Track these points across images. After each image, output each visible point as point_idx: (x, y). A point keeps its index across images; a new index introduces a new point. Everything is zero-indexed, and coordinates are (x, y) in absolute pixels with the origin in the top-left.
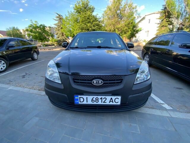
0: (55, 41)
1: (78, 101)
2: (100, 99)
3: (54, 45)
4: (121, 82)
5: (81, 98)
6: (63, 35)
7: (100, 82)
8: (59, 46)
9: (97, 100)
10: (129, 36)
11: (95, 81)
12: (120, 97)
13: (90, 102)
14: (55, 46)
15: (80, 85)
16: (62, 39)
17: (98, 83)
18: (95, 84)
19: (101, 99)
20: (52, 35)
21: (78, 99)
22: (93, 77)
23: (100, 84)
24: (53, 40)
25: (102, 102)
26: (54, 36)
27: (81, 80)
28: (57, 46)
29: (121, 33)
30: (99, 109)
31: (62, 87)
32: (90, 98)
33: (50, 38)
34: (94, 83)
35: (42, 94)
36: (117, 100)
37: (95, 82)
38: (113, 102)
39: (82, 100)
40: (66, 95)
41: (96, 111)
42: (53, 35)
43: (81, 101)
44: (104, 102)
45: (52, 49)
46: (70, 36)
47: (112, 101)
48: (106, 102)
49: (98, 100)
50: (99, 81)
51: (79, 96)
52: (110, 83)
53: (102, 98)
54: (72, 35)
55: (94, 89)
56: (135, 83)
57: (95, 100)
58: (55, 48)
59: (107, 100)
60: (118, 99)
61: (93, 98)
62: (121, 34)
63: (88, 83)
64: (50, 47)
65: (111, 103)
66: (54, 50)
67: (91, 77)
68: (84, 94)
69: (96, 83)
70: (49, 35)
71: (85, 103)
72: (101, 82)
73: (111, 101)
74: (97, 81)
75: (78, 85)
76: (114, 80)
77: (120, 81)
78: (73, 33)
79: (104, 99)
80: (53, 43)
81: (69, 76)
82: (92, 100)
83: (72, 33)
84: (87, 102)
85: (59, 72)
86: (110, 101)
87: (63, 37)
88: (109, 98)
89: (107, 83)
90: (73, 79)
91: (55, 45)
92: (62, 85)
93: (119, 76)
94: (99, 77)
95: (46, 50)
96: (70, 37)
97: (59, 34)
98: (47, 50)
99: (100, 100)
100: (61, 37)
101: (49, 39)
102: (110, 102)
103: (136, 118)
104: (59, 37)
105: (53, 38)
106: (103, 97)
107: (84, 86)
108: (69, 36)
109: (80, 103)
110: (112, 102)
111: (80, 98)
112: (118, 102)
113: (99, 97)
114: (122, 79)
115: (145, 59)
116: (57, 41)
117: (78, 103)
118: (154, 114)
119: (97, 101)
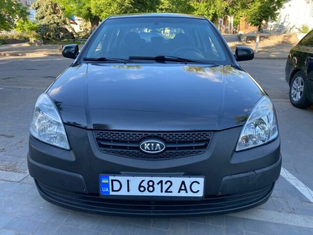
0: (32, 29)
1: (107, 190)
2: (158, 184)
3: (26, 40)
4: (205, 147)
5: (114, 182)
6: (55, 12)
7: (158, 145)
8: (45, 43)
9: (151, 185)
10: (255, 14)
11: (147, 143)
12: (201, 180)
13: (135, 192)
14: (31, 44)
15: (113, 152)
16: (52, 22)
17: (153, 149)
18: (147, 150)
19: (160, 184)
20: (22, 11)
21: (108, 183)
22: (143, 134)
23: (158, 150)
24: (26, 26)
25: (162, 191)
26: (29, 14)
27: (115, 141)
28: (38, 43)
29: (232, 6)
30: (156, 208)
31: (71, 157)
32: (135, 181)
33: (17, 20)
34: (144, 149)
35: (14, 180)
36: (195, 187)
37: (147, 146)
38: (187, 192)
39: (116, 186)
40: (81, 176)
41: (150, 212)
42: (25, 12)
43: (114, 189)
44: (166, 191)
45: (24, 54)
46: (78, 15)
47: (185, 189)
48: (171, 192)
49: (153, 186)
50: (155, 144)
51: (111, 178)
52: (180, 148)
53: (161, 182)
54: (84, 11)
55: (145, 162)
56: (237, 149)
57: (146, 186)
58: (32, 49)
59: (173, 185)
60: (198, 183)
61: (143, 181)
62: (230, 10)
63: (131, 148)
64: (14, 45)
65: (183, 194)
66: (30, 55)
67: (137, 133)
68: (122, 172)
69: (148, 148)
70: (14, 11)
71: (124, 192)
72: (160, 144)
73: (183, 188)
74: (150, 143)
75: (108, 152)
76: (191, 142)
77: (203, 144)
78: (87, 5)
79: (166, 183)
80: (25, 35)
81: (88, 131)
82: (140, 186)
83: (84, 4)
84: (128, 191)
85: (64, 124)
86: (180, 189)
87: (56, 18)
88: (177, 181)
89: (174, 148)
90: (97, 139)
91: (32, 40)
92: (71, 151)
93: (202, 133)
94: (156, 134)
95: (5, 55)
96: (76, 18)
97: (43, 8)
98: (8, 57)
99: (157, 187)
100: (51, 17)
101: (13, 24)
102: (179, 192)
103: (244, 231)
104: (43, 18)
105: (25, 20)
106: (165, 179)
107: (122, 154)
108: (75, 13)
109: (112, 193)
110: (184, 191)
111: (112, 181)
112: (198, 191)
113: (156, 180)
114: (208, 140)
115: (293, 85)
116: (37, 30)
117: (109, 192)
118: (287, 225)
119: (151, 189)
